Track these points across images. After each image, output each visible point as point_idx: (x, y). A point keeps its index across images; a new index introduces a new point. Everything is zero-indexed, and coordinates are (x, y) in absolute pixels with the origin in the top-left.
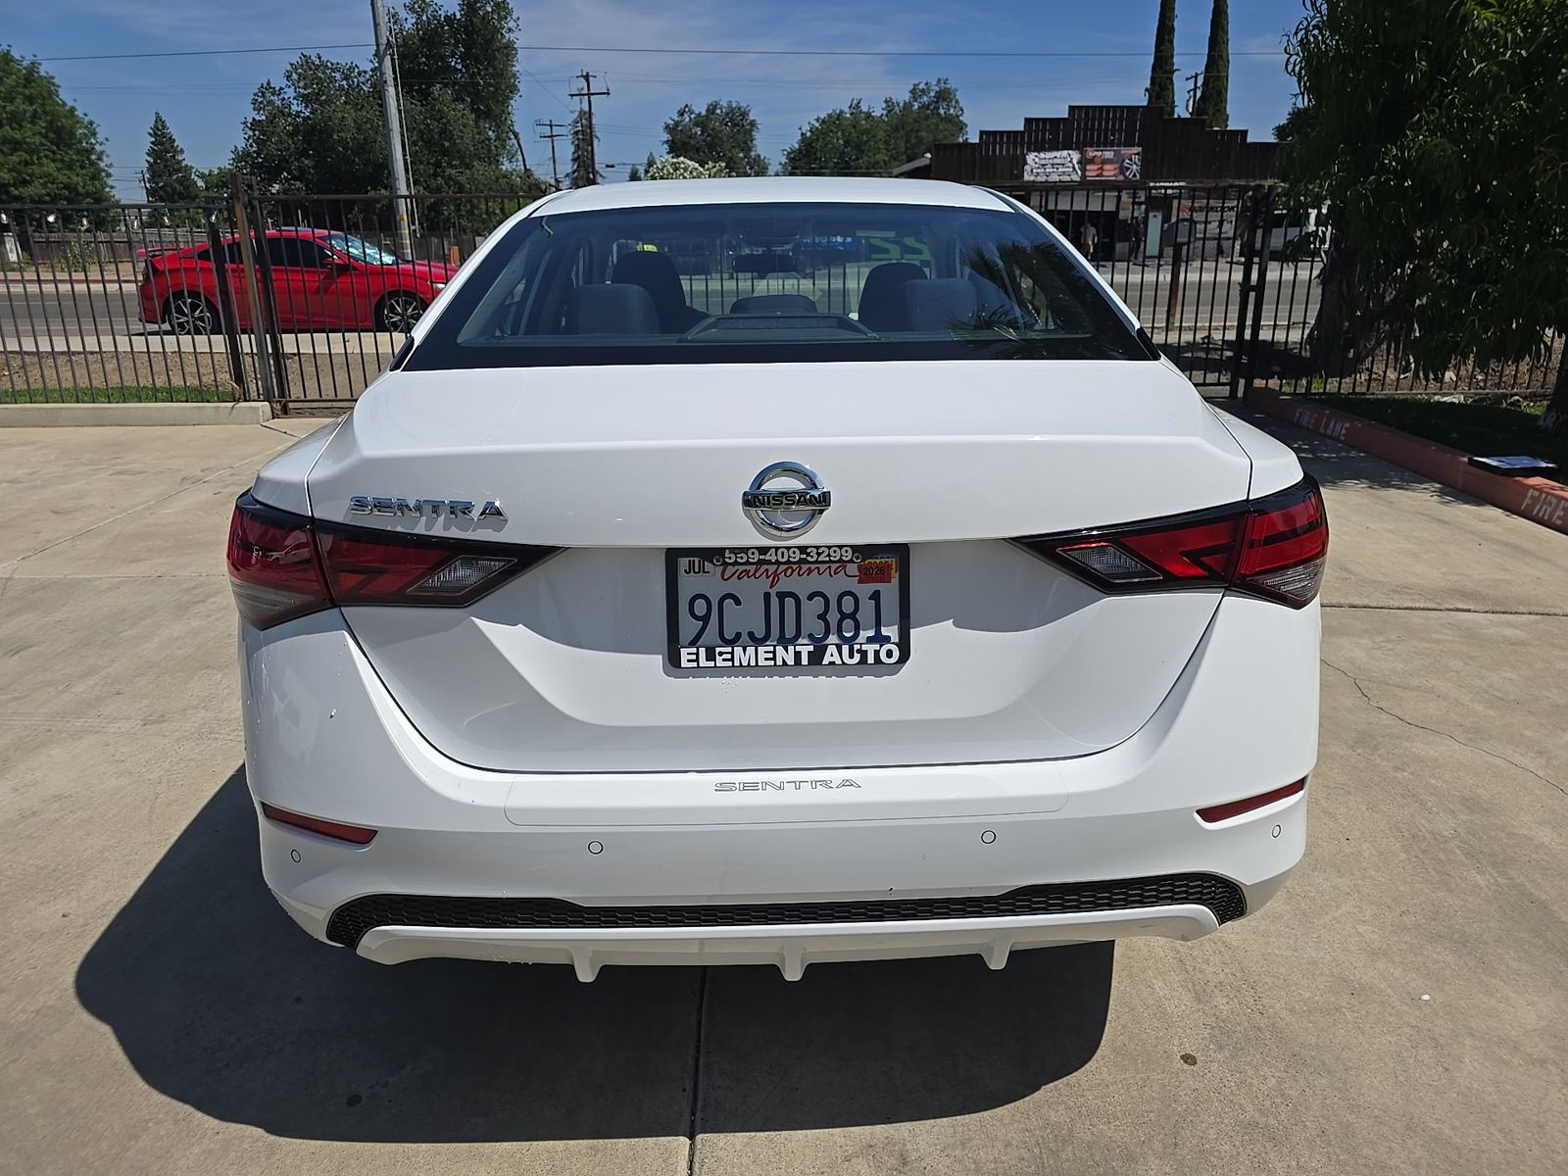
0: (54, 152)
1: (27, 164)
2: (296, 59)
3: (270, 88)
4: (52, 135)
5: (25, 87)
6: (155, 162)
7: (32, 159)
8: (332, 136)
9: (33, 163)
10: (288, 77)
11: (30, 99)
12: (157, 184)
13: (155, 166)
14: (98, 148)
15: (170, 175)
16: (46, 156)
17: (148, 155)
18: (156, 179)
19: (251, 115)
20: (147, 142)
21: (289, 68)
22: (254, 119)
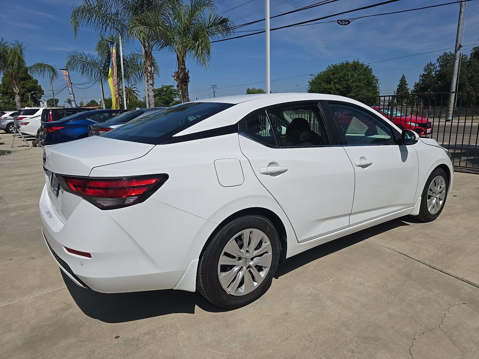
0: (366, 88)
1: (359, 91)
2: (442, 54)
3: (431, 64)
4: (367, 83)
5: (364, 72)
6: (399, 88)
7: (360, 90)
8: (447, 77)
9: (360, 91)
10: (438, 60)
11: (364, 75)
12: (398, 94)
13: (399, 89)
14: (378, 86)
15: (403, 91)
16: (364, 89)
17: (398, 86)
18: (398, 93)
19: (423, 72)
20: (398, 83)
21: (439, 57)
22: (423, 74)
